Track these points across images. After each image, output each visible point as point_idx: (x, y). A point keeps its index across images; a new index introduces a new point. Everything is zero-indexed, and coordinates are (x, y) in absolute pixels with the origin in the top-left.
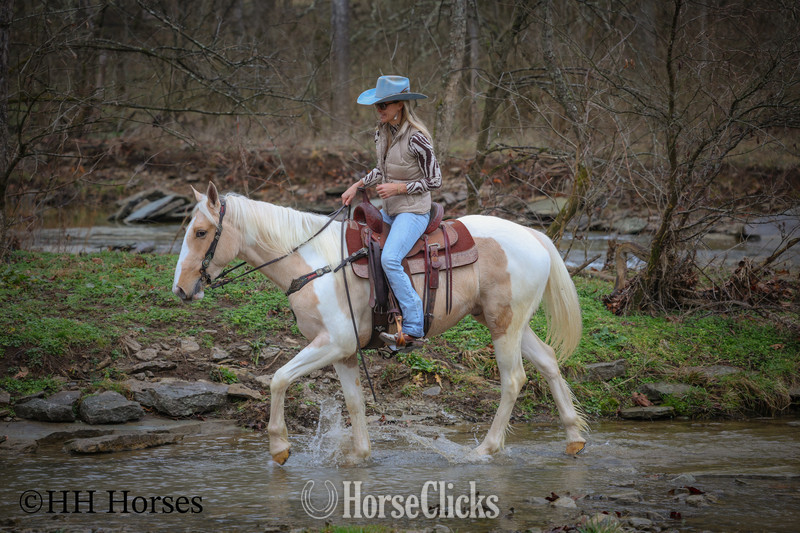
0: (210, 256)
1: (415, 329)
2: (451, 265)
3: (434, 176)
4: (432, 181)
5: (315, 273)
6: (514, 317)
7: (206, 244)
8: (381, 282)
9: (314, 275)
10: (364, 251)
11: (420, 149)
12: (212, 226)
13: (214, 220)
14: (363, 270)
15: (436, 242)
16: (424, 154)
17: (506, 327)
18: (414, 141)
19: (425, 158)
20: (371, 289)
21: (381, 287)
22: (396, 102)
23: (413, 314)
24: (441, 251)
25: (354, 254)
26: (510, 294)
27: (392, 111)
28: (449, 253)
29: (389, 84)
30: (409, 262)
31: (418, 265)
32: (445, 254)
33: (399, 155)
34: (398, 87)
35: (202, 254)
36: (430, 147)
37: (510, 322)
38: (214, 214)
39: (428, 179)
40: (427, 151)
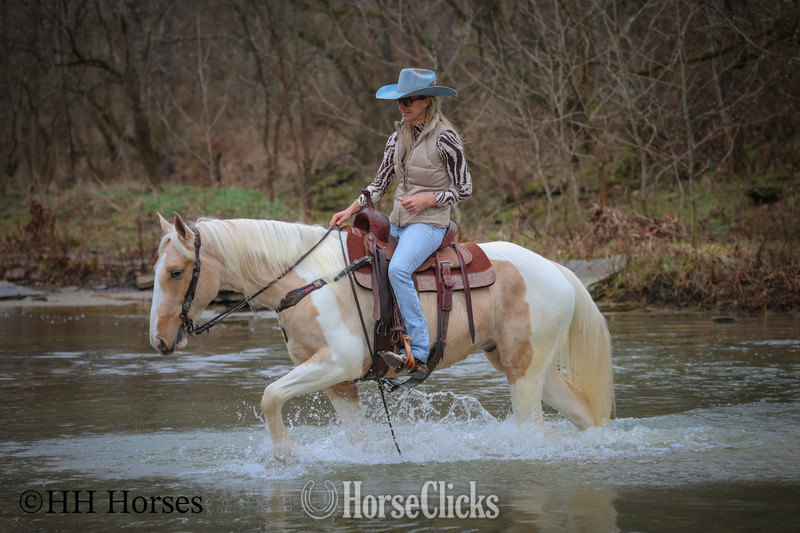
0: (190, 297)
1: (422, 354)
2: (468, 285)
3: (465, 182)
4: (464, 188)
5: (313, 285)
6: (534, 356)
7: (183, 285)
8: (386, 295)
9: (313, 287)
10: (368, 259)
11: (449, 149)
12: (188, 262)
13: (190, 255)
14: (365, 279)
15: (449, 260)
16: (454, 155)
17: (525, 367)
18: (442, 140)
19: (456, 160)
20: (376, 302)
21: (386, 302)
22: (422, 97)
23: (420, 337)
24: (455, 270)
25: (357, 262)
26: (528, 327)
27: (417, 108)
28: (466, 273)
29: (416, 77)
30: (418, 278)
31: (428, 282)
32: (461, 273)
33: (425, 156)
34: (425, 81)
35: (181, 297)
36: (460, 147)
37: (530, 362)
38: (188, 248)
39: (458, 186)
40: (457, 151)
